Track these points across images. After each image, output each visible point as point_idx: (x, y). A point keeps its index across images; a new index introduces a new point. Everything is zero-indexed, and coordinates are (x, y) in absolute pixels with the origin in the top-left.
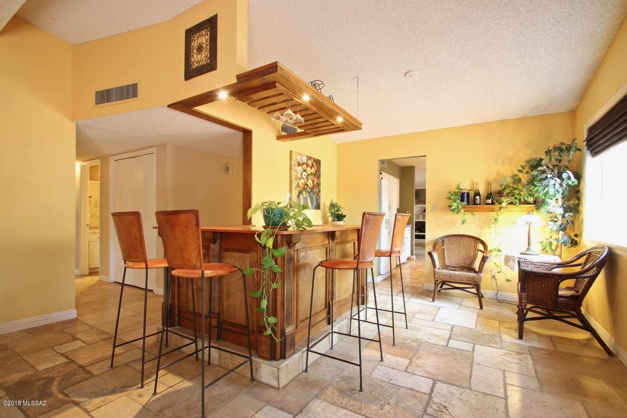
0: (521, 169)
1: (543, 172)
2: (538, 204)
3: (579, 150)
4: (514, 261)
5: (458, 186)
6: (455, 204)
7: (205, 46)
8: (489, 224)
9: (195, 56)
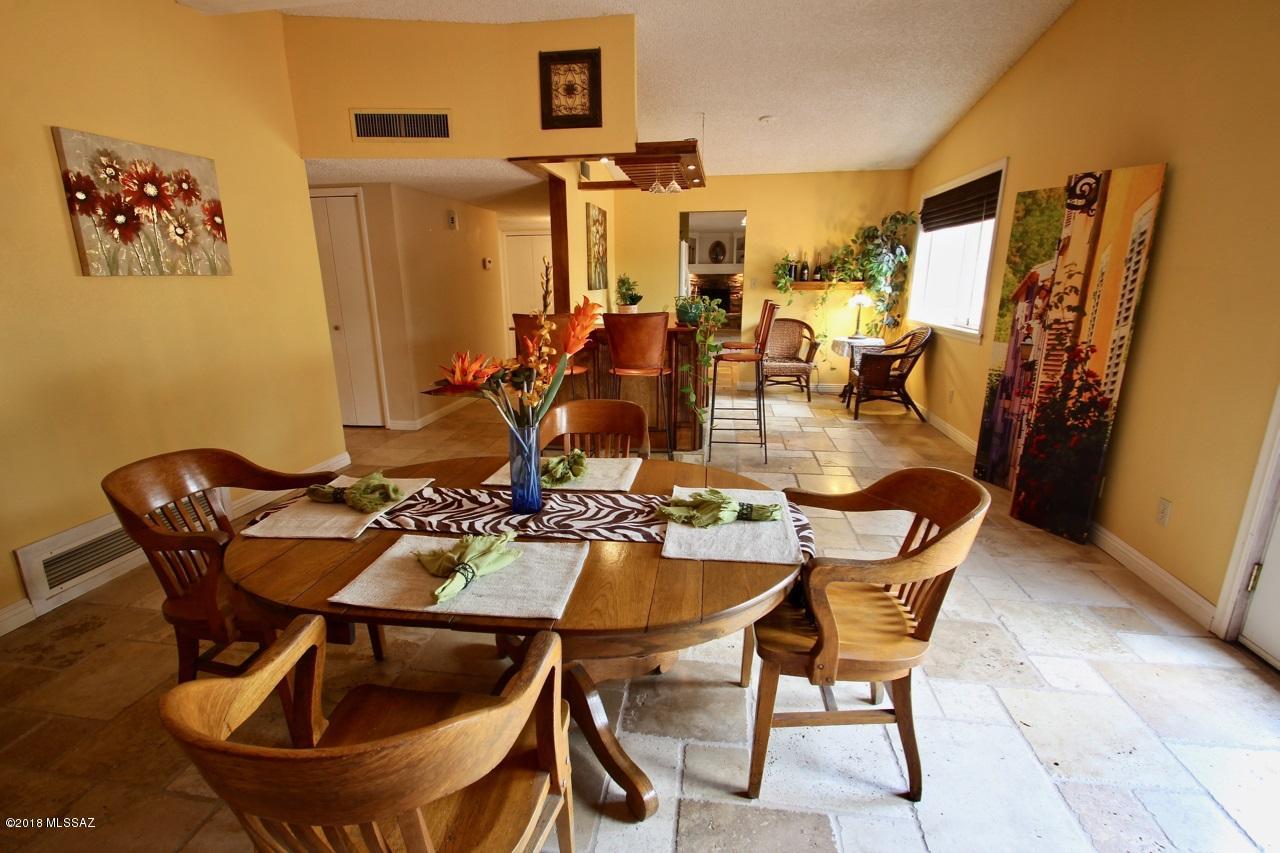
0: (854, 238)
1: (878, 246)
2: (869, 281)
3: (914, 222)
4: (844, 346)
5: (787, 257)
6: (783, 281)
7: (579, 89)
8: (815, 305)
9: (562, 98)
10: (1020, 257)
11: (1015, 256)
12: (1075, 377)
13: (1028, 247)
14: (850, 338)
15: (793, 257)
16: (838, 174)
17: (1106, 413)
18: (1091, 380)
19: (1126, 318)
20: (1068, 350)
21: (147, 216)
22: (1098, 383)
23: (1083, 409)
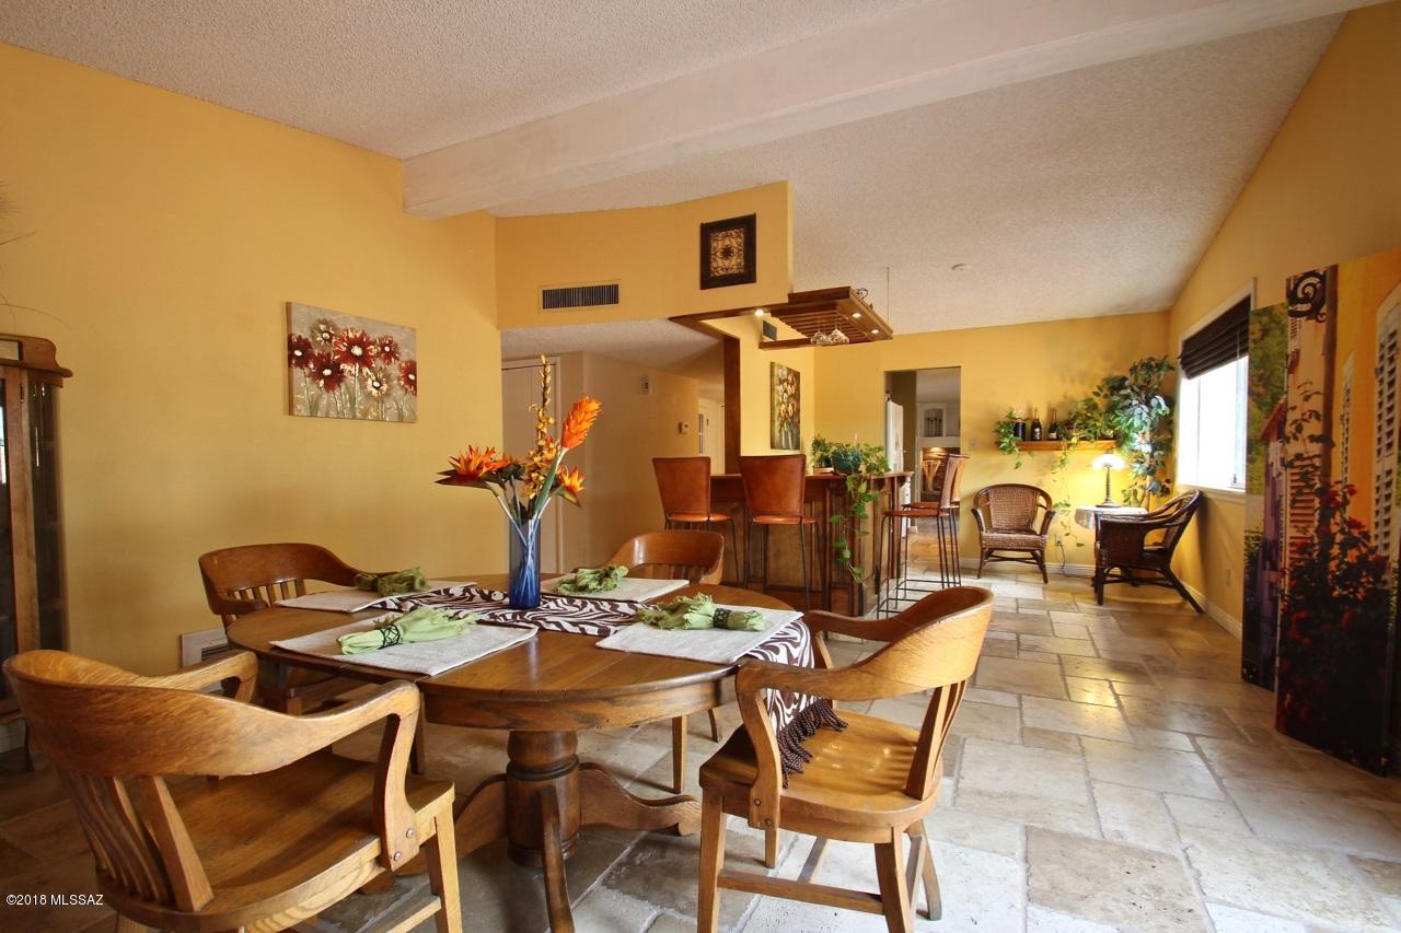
0: (1096, 390)
1: (1127, 397)
2: (1120, 439)
4: (1088, 516)
5: (1011, 413)
6: (1007, 440)
7: (736, 251)
8: (1053, 468)
9: (719, 260)
10: (1264, 386)
11: (1257, 386)
12: (1334, 529)
13: (1272, 372)
14: (1098, 506)
15: (1020, 413)
16: (1072, 322)
17: (1384, 577)
18: (1355, 533)
19: (1390, 446)
20: (1319, 493)
21: (350, 371)
22: (1366, 536)
23: (1350, 575)
